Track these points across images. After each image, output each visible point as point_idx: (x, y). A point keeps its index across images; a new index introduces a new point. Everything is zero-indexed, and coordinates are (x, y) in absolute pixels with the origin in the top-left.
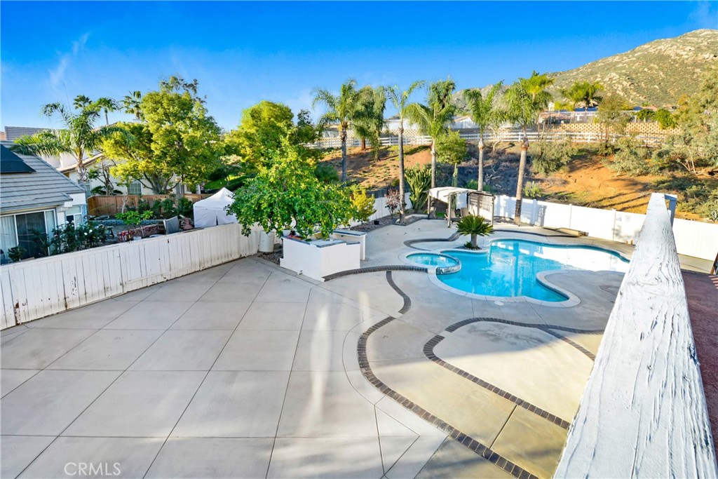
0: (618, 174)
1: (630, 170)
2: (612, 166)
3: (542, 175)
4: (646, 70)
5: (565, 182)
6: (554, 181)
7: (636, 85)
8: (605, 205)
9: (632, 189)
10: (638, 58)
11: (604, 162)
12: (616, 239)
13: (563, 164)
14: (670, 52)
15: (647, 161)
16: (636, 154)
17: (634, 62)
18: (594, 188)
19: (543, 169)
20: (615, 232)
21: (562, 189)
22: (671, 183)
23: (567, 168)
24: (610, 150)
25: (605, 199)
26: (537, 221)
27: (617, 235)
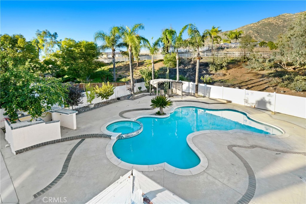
0: (250, 70)
1: (255, 68)
2: (247, 67)
3: (213, 72)
4: (264, 29)
5: (225, 75)
6: (219, 74)
7: (260, 35)
8: (243, 85)
9: (256, 77)
10: (261, 24)
11: (243, 65)
12: (246, 105)
13: (224, 66)
14: (273, 22)
15: (264, 64)
16: (258, 61)
17: (259, 26)
18: (238, 77)
19: (214, 69)
20: (246, 101)
21: (223, 78)
22: (276, 74)
23: (226, 68)
24: (246, 59)
25: (243, 82)
26: (207, 95)
27: (247, 102)
